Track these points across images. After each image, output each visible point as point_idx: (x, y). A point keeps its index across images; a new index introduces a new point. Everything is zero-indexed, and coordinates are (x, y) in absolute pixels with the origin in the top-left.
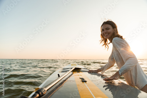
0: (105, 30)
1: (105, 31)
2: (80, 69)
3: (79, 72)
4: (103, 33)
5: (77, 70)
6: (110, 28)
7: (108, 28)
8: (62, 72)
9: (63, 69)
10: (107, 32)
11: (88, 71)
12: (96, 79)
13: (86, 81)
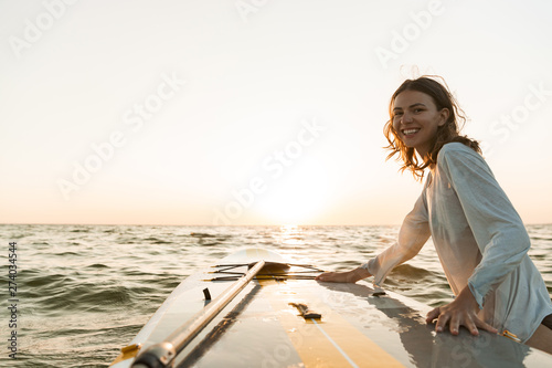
0: (405, 111)
1: (408, 116)
2: (286, 267)
3: (282, 280)
4: (399, 125)
5: (273, 272)
6: (428, 107)
7: (420, 107)
8: (213, 280)
9: (218, 269)
10: (414, 120)
11: (317, 275)
12: (354, 308)
13: (318, 317)
